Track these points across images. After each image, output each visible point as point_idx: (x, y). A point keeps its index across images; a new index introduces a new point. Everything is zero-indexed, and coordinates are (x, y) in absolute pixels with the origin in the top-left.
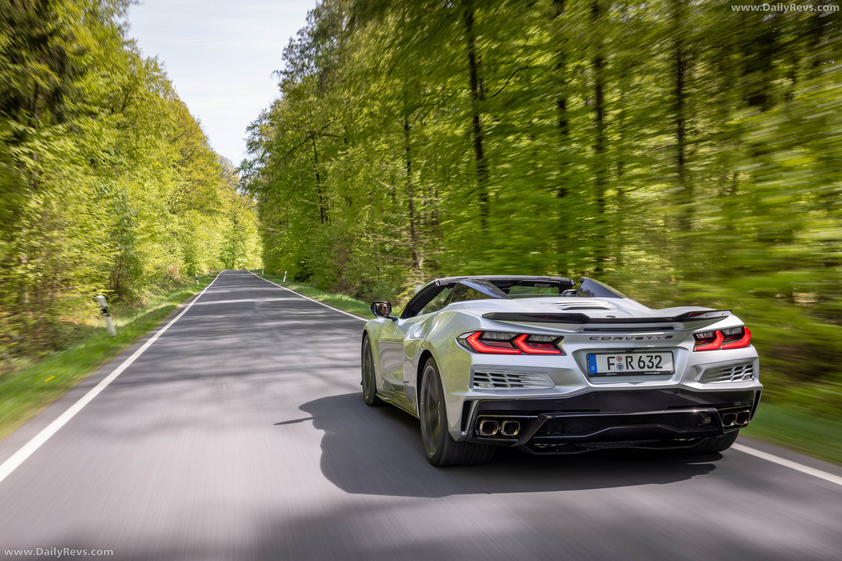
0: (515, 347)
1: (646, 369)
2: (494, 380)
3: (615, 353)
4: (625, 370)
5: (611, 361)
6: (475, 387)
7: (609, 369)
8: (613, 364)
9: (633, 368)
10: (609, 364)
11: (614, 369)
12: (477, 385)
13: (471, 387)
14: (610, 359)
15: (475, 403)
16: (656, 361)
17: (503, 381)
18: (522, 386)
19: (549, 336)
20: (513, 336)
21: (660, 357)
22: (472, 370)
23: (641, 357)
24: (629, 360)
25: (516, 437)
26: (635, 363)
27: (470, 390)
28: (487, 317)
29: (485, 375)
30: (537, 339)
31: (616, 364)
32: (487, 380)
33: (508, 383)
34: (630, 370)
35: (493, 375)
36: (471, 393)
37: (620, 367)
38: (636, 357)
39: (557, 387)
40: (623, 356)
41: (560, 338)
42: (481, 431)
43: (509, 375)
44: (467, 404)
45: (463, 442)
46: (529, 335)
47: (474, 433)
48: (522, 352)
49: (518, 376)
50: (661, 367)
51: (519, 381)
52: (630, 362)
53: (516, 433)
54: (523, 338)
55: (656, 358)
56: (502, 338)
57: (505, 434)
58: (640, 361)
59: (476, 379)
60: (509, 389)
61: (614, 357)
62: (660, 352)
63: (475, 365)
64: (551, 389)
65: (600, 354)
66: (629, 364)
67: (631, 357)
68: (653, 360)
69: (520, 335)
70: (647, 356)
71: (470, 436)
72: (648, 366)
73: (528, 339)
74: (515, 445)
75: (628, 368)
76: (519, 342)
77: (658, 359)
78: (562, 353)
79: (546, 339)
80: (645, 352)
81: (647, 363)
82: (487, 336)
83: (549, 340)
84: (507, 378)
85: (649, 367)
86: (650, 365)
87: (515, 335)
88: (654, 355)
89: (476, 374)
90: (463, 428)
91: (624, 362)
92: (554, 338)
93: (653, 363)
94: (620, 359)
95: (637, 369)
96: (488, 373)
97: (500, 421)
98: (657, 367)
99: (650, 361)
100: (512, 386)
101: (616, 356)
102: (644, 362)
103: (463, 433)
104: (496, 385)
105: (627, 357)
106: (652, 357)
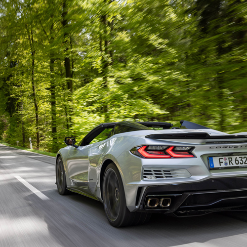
0: (166, 154)
2: (156, 174)
3: (223, 156)
4: (228, 166)
5: (221, 160)
6: (145, 179)
10: (220, 163)
11: (223, 165)
12: (145, 177)
13: (142, 179)
15: (145, 188)
17: (161, 174)
18: (172, 177)
19: (186, 147)
20: (164, 147)
22: (143, 168)
25: (168, 207)
27: (142, 181)
28: (149, 137)
29: (150, 171)
30: (178, 149)
32: (151, 174)
33: (164, 175)
35: (154, 171)
36: (142, 183)
37: (226, 164)
39: (192, 177)
40: (227, 157)
41: (193, 148)
42: (148, 205)
43: (164, 171)
44: (140, 189)
45: (136, 212)
46: (175, 147)
47: (144, 207)
48: (171, 157)
49: (169, 171)
51: (170, 174)
53: (168, 205)
54: (171, 149)
56: (158, 149)
57: (163, 206)
59: (145, 174)
60: (165, 179)
63: (144, 165)
64: (189, 178)
65: (215, 156)
69: (169, 147)
71: (141, 208)
73: (174, 149)
74: (168, 212)
76: (169, 151)
78: (194, 156)
79: (184, 149)
82: (149, 148)
83: (186, 149)
84: (163, 173)
87: (167, 147)
89: (145, 171)
90: (137, 204)
91: (227, 161)
92: (188, 148)
94: (226, 159)
96: (152, 170)
97: (160, 198)
100: (166, 177)
101: (223, 157)
103: (137, 207)
104: (157, 177)
105: (229, 158)
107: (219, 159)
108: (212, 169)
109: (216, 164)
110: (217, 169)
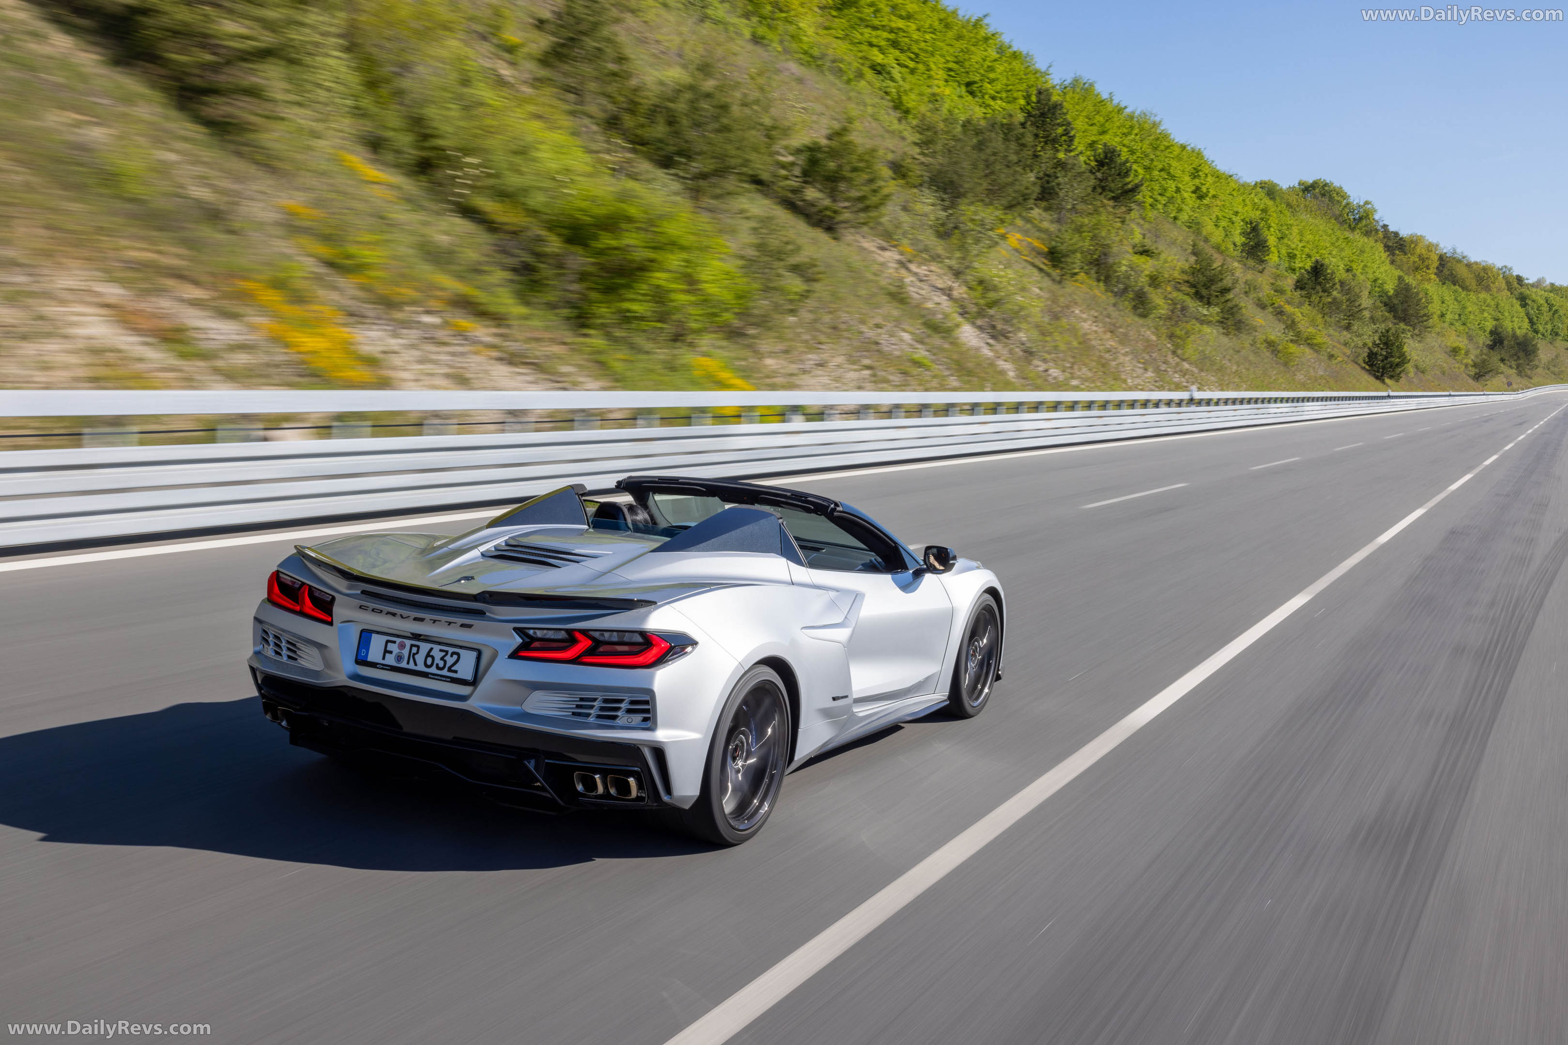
1: (433, 670)
3: (398, 636)
4: (404, 665)
5: (390, 647)
7: (384, 658)
8: (391, 652)
9: (416, 664)
10: (386, 651)
11: (390, 660)
14: (389, 644)
16: (450, 660)
18: (296, 659)
21: (458, 654)
23: (431, 649)
24: (414, 650)
26: (420, 658)
31: (394, 653)
34: (411, 666)
37: (399, 658)
38: (425, 647)
40: (408, 643)
50: (456, 672)
51: (295, 652)
52: (414, 654)
55: (452, 656)
58: (428, 655)
61: (394, 642)
62: (461, 647)
65: (378, 633)
66: (412, 656)
67: (418, 647)
68: (448, 658)
70: (441, 651)
72: (437, 665)
75: (408, 663)
77: (455, 657)
80: (440, 643)
81: (437, 660)
85: (438, 668)
86: (441, 664)
88: (451, 650)
91: (405, 652)
93: (445, 662)
94: (402, 646)
95: (421, 667)
98: (450, 670)
99: (442, 659)
101: (398, 640)
102: (433, 658)
105: (412, 646)
106: (447, 652)
107: (388, 642)
108: (361, 661)
109: (375, 653)
110: (373, 665)
